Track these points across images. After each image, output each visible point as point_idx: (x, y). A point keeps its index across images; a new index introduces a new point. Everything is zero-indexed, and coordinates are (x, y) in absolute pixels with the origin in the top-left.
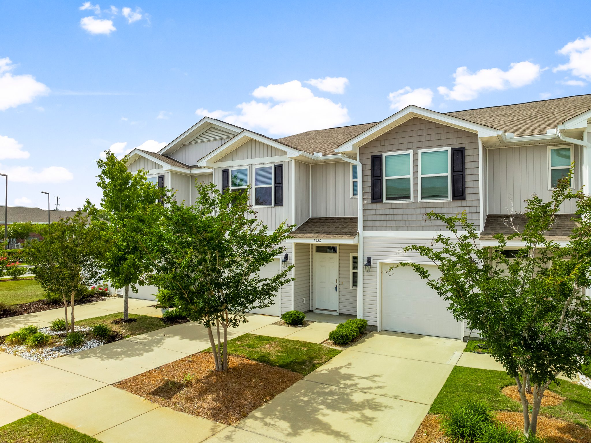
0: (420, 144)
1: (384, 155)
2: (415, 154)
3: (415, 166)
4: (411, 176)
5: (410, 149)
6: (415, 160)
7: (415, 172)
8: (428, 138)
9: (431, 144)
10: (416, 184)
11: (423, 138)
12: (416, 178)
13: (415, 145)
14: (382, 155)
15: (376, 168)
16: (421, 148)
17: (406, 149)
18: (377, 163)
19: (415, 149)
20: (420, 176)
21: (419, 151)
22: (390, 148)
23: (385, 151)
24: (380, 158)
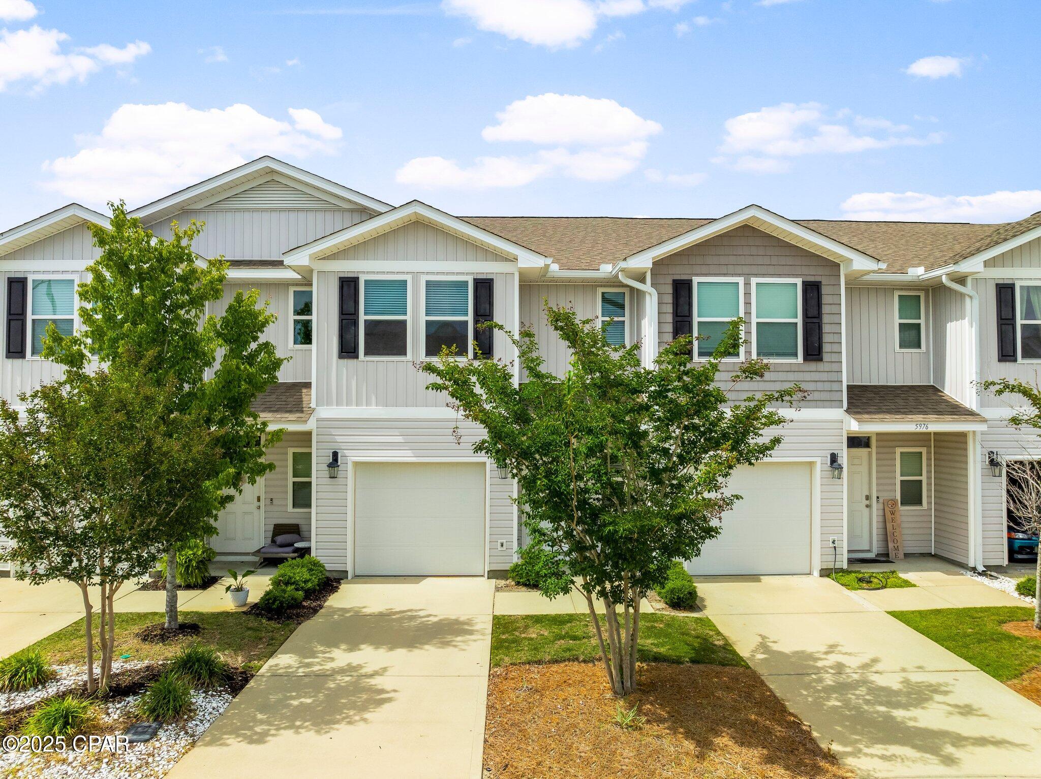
0: (754, 269)
1: (696, 280)
2: (747, 284)
3: (748, 303)
5: (739, 275)
6: (747, 294)
7: (747, 313)
8: (766, 260)
9: (771, 270)
10: (748, 333)
11: (760, 260)
12: (748, 323)
13: (746, 269)
14: (691, 281)
15: (682, 300)
16: (756, 275)
17: (733, 275)
18: (684, 293)
19: (747, 276)
20: (754, 320)
21: (754, 281)
22: (704, 269)
23: (697, 275)
24: (688, 284)
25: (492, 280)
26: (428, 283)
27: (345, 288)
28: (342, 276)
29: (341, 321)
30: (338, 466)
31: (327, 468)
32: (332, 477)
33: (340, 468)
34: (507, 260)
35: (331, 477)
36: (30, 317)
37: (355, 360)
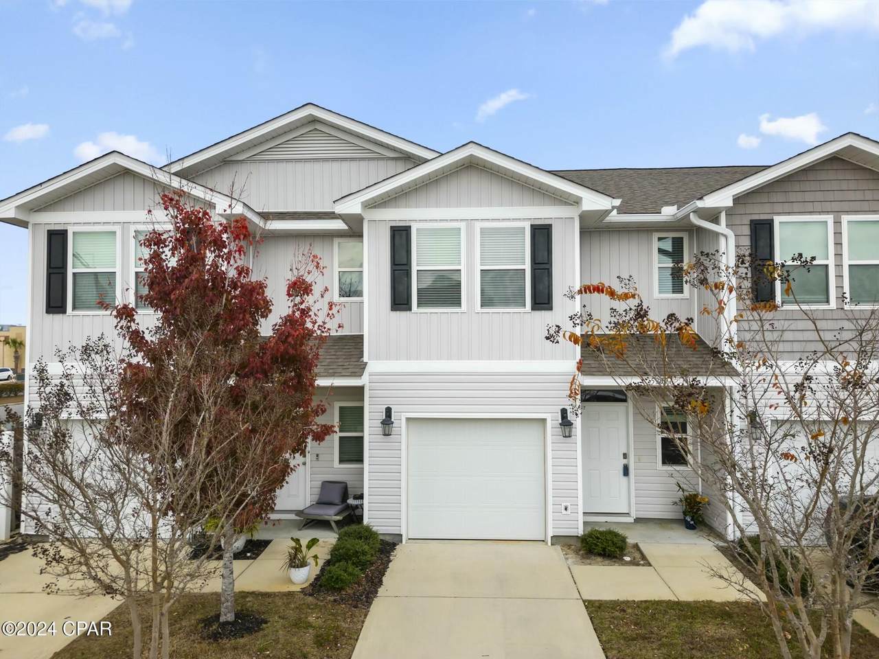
0: (845, 206)
1: (777, 220)
2: (838, 223)
3: (838, 244)
4: (831, 262)
5: (828, 212)
6: (838, 234)
7: (839, 255)
8: (859, 196)
9: (865, 206)
10: (839, 276)
11: (851, 195)
12: (839, 266)
13: (835, 206)
14: (772, 220)
15: (761, 243)
16: (847, 212)
17: (820, 213)
18: (764, 234)
19: (838, 213)
20: (846, 262)
21: (845, 219)
22: (787, 207)
23: (779, 214)
24: (769, 224)
25: (550, 226)
26: (483, 231)
27: (397, 237)
28: (394, 224)
29: (393, 272)
30: (393, 423)
31: (380, 425)
32: (387, 434)
33: (394, 425)
34: (566, 204)
35: (385, 435)
36: (70, 271)
37: (408, 312)
